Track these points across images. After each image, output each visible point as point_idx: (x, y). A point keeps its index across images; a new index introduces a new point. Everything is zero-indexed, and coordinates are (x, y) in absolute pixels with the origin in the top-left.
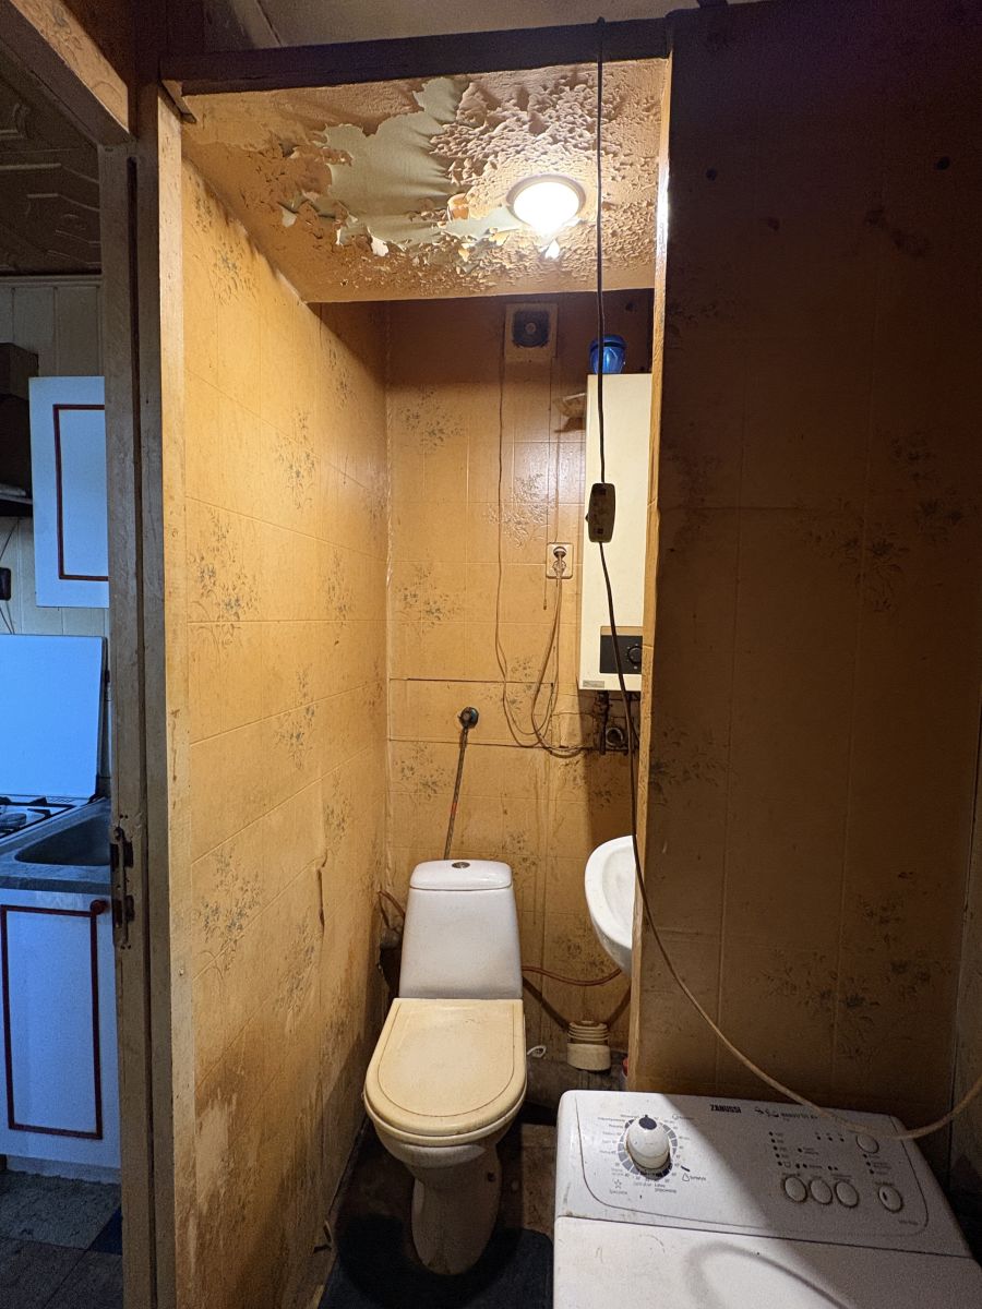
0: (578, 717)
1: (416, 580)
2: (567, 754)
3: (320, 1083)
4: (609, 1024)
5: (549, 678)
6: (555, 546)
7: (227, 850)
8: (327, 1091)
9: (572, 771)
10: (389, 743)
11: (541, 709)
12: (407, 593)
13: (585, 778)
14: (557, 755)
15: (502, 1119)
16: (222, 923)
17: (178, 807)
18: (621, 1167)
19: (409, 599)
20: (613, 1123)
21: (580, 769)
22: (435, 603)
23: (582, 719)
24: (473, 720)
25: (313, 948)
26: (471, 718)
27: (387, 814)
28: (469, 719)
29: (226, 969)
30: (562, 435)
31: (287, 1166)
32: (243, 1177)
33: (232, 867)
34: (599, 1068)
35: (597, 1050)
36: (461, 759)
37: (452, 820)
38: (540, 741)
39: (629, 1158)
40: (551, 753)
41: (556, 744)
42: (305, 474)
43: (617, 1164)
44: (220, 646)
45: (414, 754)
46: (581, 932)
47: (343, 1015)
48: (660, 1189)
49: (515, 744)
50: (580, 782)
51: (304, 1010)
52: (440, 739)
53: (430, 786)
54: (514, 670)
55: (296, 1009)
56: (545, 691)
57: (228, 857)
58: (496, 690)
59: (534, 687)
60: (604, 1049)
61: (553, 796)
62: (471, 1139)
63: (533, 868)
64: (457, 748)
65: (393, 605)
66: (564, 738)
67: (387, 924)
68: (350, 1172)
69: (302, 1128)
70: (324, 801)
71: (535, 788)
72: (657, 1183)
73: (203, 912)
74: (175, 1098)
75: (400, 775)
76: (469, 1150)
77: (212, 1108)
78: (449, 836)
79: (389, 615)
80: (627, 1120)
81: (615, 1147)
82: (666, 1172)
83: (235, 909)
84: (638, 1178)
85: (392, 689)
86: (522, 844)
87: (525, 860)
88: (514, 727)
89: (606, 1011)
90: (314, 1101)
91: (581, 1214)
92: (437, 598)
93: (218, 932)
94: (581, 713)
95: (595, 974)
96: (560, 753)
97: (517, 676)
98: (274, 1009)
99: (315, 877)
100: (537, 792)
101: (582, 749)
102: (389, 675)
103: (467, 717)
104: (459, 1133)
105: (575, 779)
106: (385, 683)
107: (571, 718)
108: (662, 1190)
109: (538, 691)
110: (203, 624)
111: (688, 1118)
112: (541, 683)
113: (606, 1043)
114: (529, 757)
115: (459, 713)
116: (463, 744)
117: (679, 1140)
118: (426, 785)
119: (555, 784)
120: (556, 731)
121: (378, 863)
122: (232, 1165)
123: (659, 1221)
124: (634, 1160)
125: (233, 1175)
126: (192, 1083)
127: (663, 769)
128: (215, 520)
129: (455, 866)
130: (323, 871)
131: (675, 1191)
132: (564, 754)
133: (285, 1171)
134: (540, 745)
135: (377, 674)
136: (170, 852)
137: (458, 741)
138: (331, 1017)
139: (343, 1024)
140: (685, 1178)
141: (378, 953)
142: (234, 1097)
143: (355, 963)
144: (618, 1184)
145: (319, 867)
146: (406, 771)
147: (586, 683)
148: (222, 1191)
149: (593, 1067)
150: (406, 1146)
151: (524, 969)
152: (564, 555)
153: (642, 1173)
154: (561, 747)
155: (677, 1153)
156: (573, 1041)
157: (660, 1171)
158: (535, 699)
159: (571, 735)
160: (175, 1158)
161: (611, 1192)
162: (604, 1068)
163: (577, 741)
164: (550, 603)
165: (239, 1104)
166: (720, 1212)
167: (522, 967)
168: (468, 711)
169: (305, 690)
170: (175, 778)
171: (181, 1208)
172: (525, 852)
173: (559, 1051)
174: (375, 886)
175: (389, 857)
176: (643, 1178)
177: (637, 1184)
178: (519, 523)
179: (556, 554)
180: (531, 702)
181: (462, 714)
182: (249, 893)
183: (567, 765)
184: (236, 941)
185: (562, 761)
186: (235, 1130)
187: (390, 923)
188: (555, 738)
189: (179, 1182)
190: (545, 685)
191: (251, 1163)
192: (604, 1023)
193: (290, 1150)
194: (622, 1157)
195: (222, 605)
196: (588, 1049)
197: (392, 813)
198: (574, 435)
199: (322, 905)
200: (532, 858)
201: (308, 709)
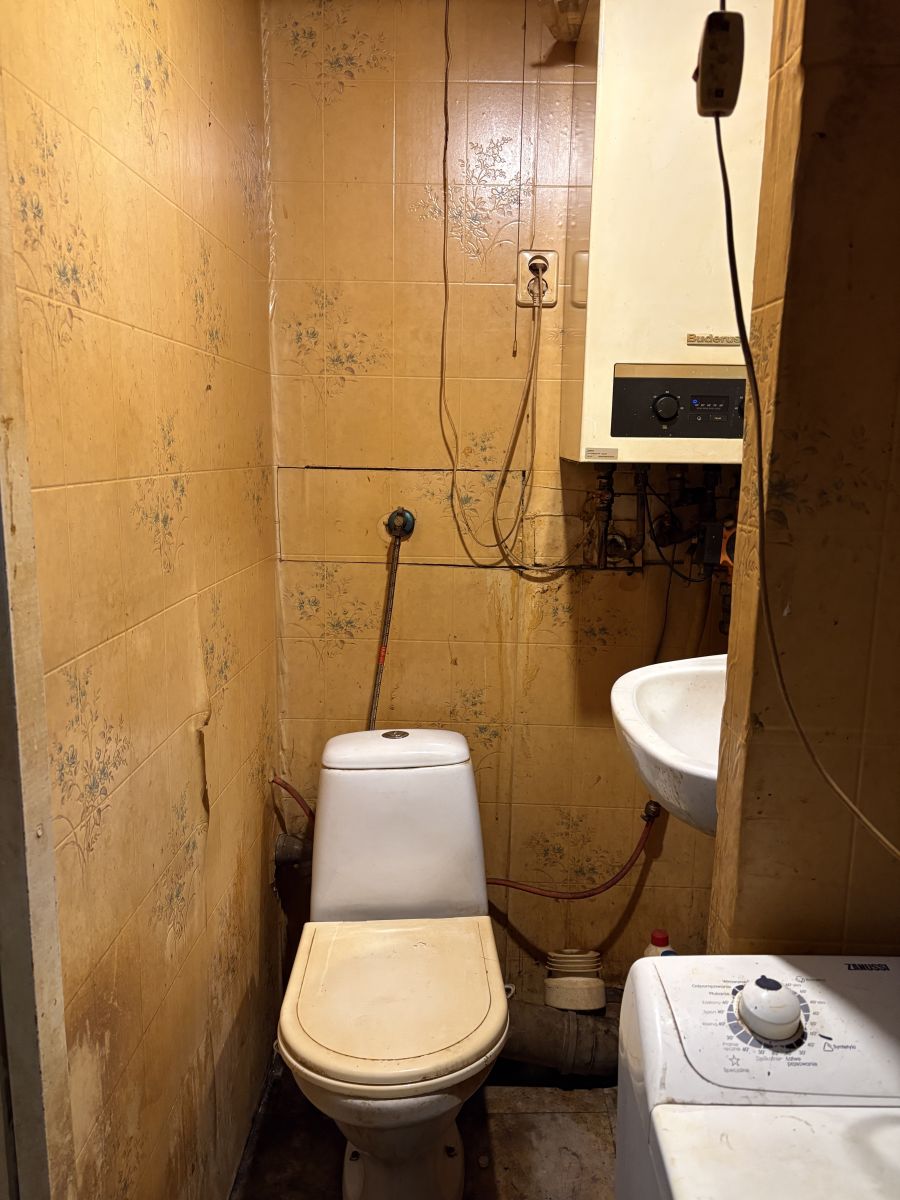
0: (561, 521)
1: (315, 309)
2: (545, 575)
3: (210, 1036)
4: (603, 950)
5: (520, 462)
6: (528, 256)
7: (82, 670)
8: (218, 1049)
9: (551, 600)
10: (280, 566)
11: (508, 511)
12: (302, 329)
13: (570, 609)
14: (530, 578)
15: (482, 1059)
16: (80, 779)
17: (21, 576)
18: (736, 1040)
19: (305, 339)
20: (715, 990)
21: (563, 597)
22: (346, 346)
23: (567, 521)
24: (407, 528)
25: (194, 843)
26: (404, 525)
27: (280, 670)
28: (401, 527)
29: (90, 849)
30: (545, 72)
31: (173, 1143)
32: (122, 1148)
33: (89, 698)
34: (591, 1007)
35: (587, 983)
36: (391, 584)
37: (378, 672)
38: (505, 557)
39: (745, 1029)
40: (521, 574)
41: (529, 562)
42: (157, 88)
43: (730, 1038)
44: (56, 340)
45: (318, 580)
46: (563, 829)
47: (234, 947)
48: (792, 1063)
49: (471, 564)
50: (563, 616)
51: (187, 930)
52: (358, 558)
53: (343, 627)
54: (468, 451)
55: (178, 927)
56: (514, 482)
57: (83, 683)
58: (440, 483)
59: (498, 477)
60: (596, 983)
61: (524, 635)
62: (445, 1086)
63: (495, 741)
64: (382, 571)
65: (280, 350)
66: (540, 551)
67: (284, 828)
68: (249, 1162)
69: (189, 1093)
70: (202, 630)
71: (499, 626)
72: (788, 1056)
73: (56, 757)
74: (39, 1015)
75: (298, 613)
76: (439, 1100)
77: (81, 1046)
78: (375, 696)
79: (274, 367)
80: (734, 986)
81: (723, 1018)
82: (799, 1043)
83: (96, 763)
84: (761, 1052)
85: (281, 482)
86: (478, 708)
87: (483, 729)
88: (468, 539)
89: (599, 935)
90: (202, 1058)
91: (687, 1100)
92: (348, 339)
93: (76, 792)
94: (566, 515)
95: (584, 884)
96: (534, 574)
97: (471, 462)
98: (150, 920)
99: (194, 740)
100: (501, 634)
101: (566, 568)
102: (276, 463)
103: (399, 521)
104: (425, 1079)
105: (555, 611)
106: (271, 473)
107: (551, 523)
108: (798, 1064)
109: (503, 482)
110: (31, 295)
111: (818, 980)
112: (507, 471)
113: (597, 975)
114: (489, 581)
115: (386, 519)
116: (393, 563)
117: (810, 1005)
118: (337, 625)
119: (527, 620)
120: (529, 542)
121: (270, 740)
122: (108, 1129)
123: (796, 1100)
124: (752, 1032)
125: (112, 1143)
126: (60, 999)
127: (789, 490)
128: (38, 120)
129: (385, 735)
130: (206, 731)
131: (815, 1064)
132: (540, 575)
133: (172, 1151)
134: (505, 564)
135: (261, 455)
136: (13, 645)
137: (385, 559)
138: (220, 946)
139: (234, 958)
140: (827, 1048)
141: (273, 868)
142: (107, 1035)
143: (245, 878)
144: (735, 1060)
145: (200, 726)
146: (307, 607)
147: (590, 451)
148: (99, 1163)
149: (583, 1007)
150: (349, 1101)
151: (490, 882)
152: (545, 269)
153: (767, 1046)
154: (536, 565)
155: (811, 1019)
156: (551, 975)
157: (792, 1042)
158: (500, 496)
159: (551, 547)
160: (45, 1101)
161: (726, 1071)
162: (597, 1007)
163: (559, 556)
164: (523, 345)
165: (113, 1046)
166: (880, 1082)
167: (487, 879)
168: (401, 513)
169: (170, 450)
170: (13, 529)
171: (57, 1169)
172: (482, 717)
173: (532, 991)
174: (266, 773)
175: (284, 733)
176: (768, 1053)
177: (761, 1059)
178: (475, 218)
179: (534, 268)
180: (493, 499)
181: (391, 519)
182: (112, 743)
183: (544, 592)
184: (99, 811)
185: (537, 587)
186: (111, 1079)
187: (287, 826)
188: (527, 551)
189: (52, 1135)
190: (511, 473)
191: (132, 1131)
192: (596, 950)
193: (177, 1123)
194: (734, 1028)
195: (55, 273)
196: (576, 983)
197: (286, 668)
198: (564, 73)
199: (205, 783)
200: (494, 727)
201: (176, 483)
